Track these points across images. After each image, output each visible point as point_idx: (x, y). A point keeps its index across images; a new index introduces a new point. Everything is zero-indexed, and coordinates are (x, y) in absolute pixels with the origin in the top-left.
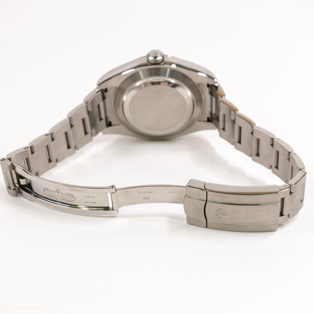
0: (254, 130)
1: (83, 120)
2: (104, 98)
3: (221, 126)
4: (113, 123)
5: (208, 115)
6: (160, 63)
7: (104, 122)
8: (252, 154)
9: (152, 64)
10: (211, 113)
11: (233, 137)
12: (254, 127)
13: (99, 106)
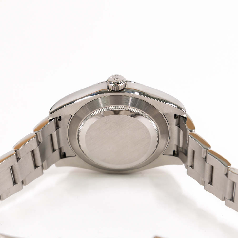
0: (229, 172)
1: (33, 152)
2: (57, 127)
3: (189, 163)
4: (67, 155)
5: (175, 149)
6: (122, 90)
7: (57, 153)
8: (225, 198)
9: (113, 91)
10: (178, 147)
11: (204, 177)
12: (229, 168)
13: (51, 135)
